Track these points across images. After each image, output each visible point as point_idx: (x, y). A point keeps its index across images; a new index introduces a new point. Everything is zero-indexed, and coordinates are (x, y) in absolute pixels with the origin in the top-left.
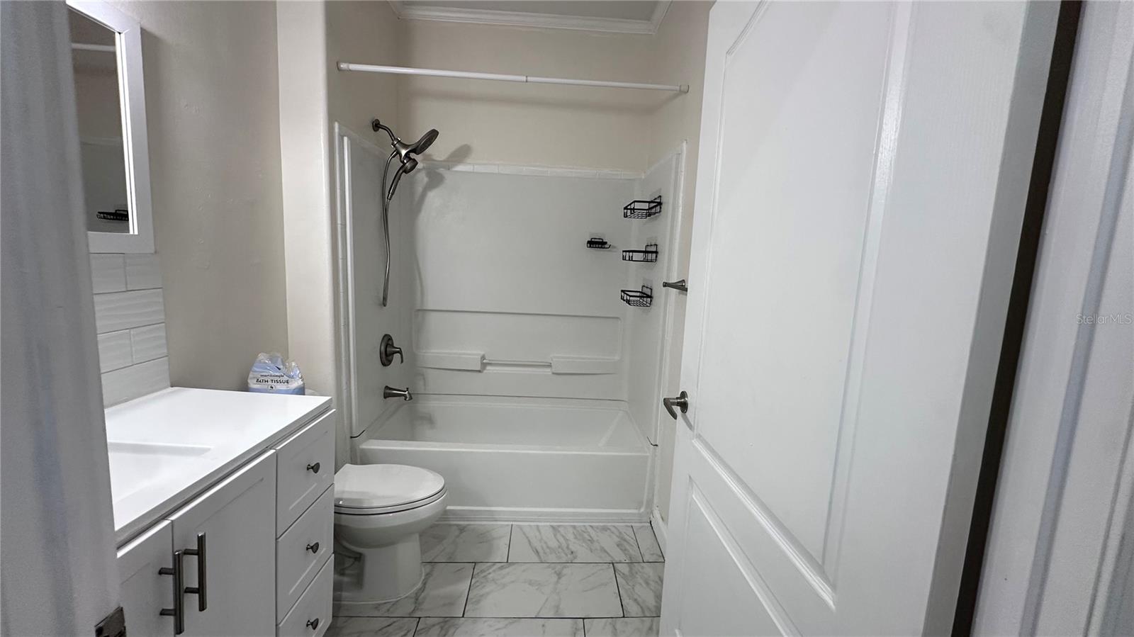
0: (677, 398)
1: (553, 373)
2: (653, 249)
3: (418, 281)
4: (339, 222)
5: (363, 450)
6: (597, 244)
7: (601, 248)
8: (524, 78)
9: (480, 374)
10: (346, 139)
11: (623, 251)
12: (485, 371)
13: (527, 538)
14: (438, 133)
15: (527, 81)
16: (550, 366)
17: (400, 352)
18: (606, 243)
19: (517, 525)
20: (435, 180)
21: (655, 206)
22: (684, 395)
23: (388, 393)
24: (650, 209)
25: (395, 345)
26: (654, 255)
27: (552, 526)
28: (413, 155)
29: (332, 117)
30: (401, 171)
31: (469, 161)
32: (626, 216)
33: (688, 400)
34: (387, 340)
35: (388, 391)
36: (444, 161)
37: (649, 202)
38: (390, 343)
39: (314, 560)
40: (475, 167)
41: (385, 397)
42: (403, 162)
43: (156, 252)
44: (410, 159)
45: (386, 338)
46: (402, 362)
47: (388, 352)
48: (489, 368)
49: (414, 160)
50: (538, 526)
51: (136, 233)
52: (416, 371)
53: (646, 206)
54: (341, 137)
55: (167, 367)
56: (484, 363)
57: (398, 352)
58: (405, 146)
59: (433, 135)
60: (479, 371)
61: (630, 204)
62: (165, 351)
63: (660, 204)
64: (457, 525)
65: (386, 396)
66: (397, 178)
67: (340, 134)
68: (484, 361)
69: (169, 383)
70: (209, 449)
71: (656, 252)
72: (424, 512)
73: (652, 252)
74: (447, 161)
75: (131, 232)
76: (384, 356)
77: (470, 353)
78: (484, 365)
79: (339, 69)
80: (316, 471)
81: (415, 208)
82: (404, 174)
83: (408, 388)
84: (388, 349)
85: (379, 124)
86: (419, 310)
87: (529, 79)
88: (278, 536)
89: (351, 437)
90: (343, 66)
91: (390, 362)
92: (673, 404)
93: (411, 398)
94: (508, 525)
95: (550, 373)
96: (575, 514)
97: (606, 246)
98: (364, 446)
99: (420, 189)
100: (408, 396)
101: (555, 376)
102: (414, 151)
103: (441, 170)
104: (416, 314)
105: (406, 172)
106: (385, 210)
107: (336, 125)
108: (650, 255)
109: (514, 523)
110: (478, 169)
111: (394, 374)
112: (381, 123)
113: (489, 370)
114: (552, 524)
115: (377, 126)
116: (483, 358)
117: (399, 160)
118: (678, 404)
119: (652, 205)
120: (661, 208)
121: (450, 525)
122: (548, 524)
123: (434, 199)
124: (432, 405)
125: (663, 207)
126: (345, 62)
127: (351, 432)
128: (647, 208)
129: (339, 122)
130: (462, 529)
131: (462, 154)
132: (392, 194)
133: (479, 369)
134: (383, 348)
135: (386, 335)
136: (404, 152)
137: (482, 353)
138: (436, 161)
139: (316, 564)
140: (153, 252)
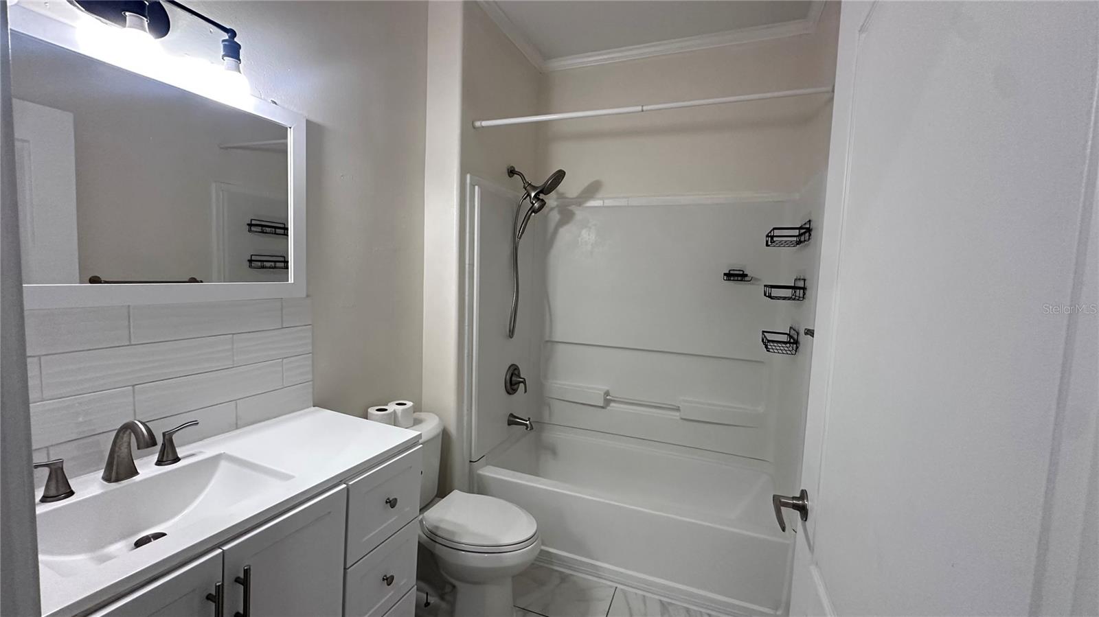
0: (794, 498)
1: (682, 419)
2: (801, 284)
3: (548, 316)
4: (467, 262)
5: (479, 475)
6: (738, 276)
7: (741, 280)
8: (640, 108)
9: (603, 410)
10: (477, 187)
11: (765, 286)
12: (608, 408)
13: (630, 608)
14: (565, 173)
15: (642, 111)
16: (678, 409)
17: (524, 382)
18: (746, 275)
19: (622, 589)
20: (567, 216)
21: (804, 233)
22: (804, 495)
23: (512, 421)
24: (800, 235)
25: (522, 376)
26: (802, 291)
27: (660, 601)
28: (542, 196)
29: (464, 170)
30: (530, 212)
31: (599, 195)
32: (767, 245)
33: (809, 504)
34: (514, 371)
35: (512, 419)
36: (577, 198)
37: (799, 228)
38: (516, 372)
39: (390, 592)
40: (605, 201)
41: (509, 425)
42: (532, 203)
43: (308, 296)
44: (539, 199)
45: (512, 368)
46: (526, 391)
47: (513, 381)
48: (612, 404)
49: (542, 200)
50: (644, 596)
51: (292, 282)
52: (542, 400)
53: (796, 232)
54: (473, 186)
55: (311, 390)
56: (607, 399)
57: (522, 382)
58: (534, 188)
59: (560, 175)
60: (602, 407)
61: (770, 232)
62: (310, 377)
63: (809, 230)
64: (561, 573)
65: (510, 423)
66: (527, 218)
67: (471, 184)
68: (608, 397)
69: (312, 404)
70: (293, 477)
71: (804, 289)
72: (512, 559)
73: (800, 288)
74: (578, 197)
75: (290, 282)
76: (508, 385)
77: (594, 388)
78: (608, 402)
79: (474, 127)
80: (393, 507)
81: (546, 244)
82: (533, 214)
83: (529, 419)
84: (514, 378)
85: (514, 170)
86: (547, 341)
87: (645, 108)
88: (348, 566)
89: (471, 461)
90: (478, 124)
91: (515, 391)
92: (786, 505)
93: (532, 428)
94: (611, 587)
95: (678, 418)
96: (691, 595)
97: (747, 279)
98: (480, 472)
99: (552, 225)
100: (529, 426)
101: (685, 422)
102: (541, 192)
103: (572, 208)
104: (545, 345)
105: (535, 211)
106: (515, 249)
107: (468, 176)
108: (798, 291)
109: (620, 586)
110: (608, 203)
111: (519, 403)
112: (516, 170)
113: (613, 407)
114: (662, 599)
115: (512, 172)
116: (607, 393)
117: (529, 202)
118: (795, 507)
119: (803, 231)
120: (810, 235)
121: (553, 570)
122: (657, 597)
123: (565, 234)
124: (556, 436)
125: (812, 233)
126: (479, 120)
127: (470, 458)
128: (798, 234)
129: (471, 174)
130: (564, 578)
131: (593, 190)
132: (522, 233)
133: (602, 405)
134: (508, 377)
135: (513, 365)
136: (533, 195)
137: (606, 388)
138: (567, 198)
139: (392, 595)
140: (304, 295)
